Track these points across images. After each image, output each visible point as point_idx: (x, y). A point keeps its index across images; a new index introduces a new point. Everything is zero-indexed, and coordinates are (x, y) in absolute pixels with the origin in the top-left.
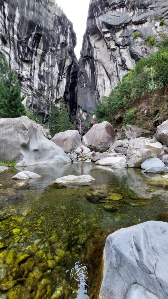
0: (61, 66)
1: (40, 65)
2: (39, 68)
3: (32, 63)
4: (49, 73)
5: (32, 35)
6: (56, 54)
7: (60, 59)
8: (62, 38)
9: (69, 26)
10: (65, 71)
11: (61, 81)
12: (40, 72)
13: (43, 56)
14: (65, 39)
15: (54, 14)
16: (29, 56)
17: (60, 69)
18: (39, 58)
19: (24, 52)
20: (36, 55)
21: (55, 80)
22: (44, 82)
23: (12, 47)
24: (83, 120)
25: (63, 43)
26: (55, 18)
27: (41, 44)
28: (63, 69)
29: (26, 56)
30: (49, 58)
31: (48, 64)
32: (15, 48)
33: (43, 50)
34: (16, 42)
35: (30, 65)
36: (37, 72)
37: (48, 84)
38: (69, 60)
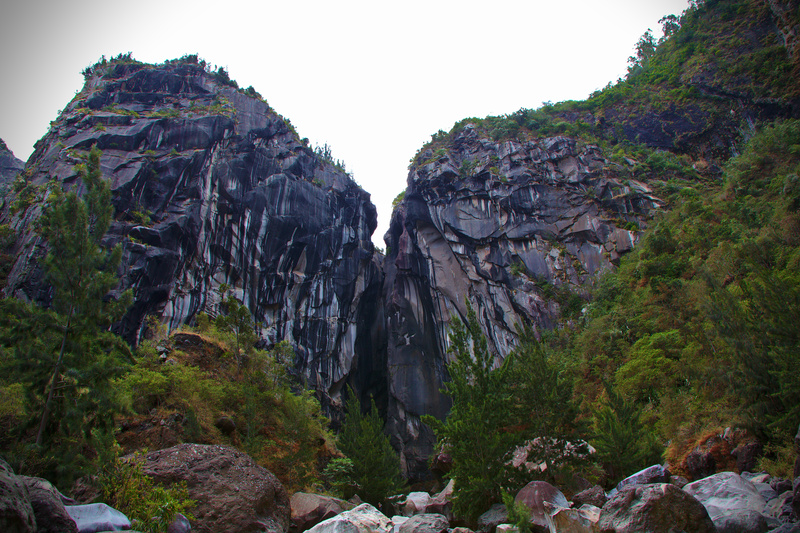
0: (345, 302)
1: (298, 305)
2: (296, 314)
3: (281, 307)
4: (317, 322)
5: (286, 248)
6: (334, 273)
7: (343, 283)
8: (347, 233)
9: (363, 202)
10: (354, 308)
11: (345, 333)
12: (297, 323)
13: (307, 284)
14: (353, 235)
15: (331, 188)
16: (276, 296)
17: (341, 307)
18: (296, 291)
19: (270, 288)
20: (290, 288)
21: (332, 336)
22: (305, 344)
23: (248, 286)
24: (411, 437)
25: (349, 243)
26: (332, 196)
27: (303, 261)
28: (350, 303)
29: (272, 295)
30: (318, 287)
31: (317, 299)
32: (252, 286)
33: (305, 273)
34: (257, 274)
35: (277, 313)
36: (290, 323)
37: (313, 349)
38: (363, 278)
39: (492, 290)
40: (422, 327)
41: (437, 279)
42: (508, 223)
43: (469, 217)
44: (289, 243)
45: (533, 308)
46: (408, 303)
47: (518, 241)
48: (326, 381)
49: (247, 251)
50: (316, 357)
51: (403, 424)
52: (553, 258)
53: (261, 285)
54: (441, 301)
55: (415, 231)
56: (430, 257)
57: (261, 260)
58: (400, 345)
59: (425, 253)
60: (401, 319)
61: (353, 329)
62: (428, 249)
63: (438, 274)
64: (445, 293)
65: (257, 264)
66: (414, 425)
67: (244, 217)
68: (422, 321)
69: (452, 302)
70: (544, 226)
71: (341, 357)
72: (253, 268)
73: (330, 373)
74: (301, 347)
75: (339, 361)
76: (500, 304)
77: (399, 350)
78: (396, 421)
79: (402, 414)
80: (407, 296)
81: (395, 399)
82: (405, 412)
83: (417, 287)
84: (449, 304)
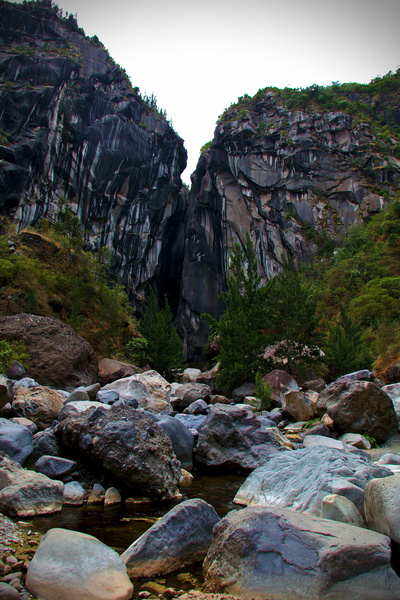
0: (155, 223)
1: (118, 222)
2: (116, 228)
3: (106, 221)
4: (132, 236)
5: (113, 176)
6: (149, 200)
7: (155, 208)
8: (162, 170)
9: (177, 146)
10: (161, 228)
11: (152, 246)
12: (117, 234)
13: (127, 206)
14: (166, 172)
15: (153, 131)
16: (103, 212)
17: (152, 227)
18: (118, 210)
19: (98, 206)
20: (114, 207)
21: (142, 248)
22: (121, 252)
23: (81, 202)
24: (193, 330)
25: (163, 178)
26: (154, 138)
27: (126, 187)
28: (159, 225)
29: (99, 211)
30: (136, 209)
31: (134, 218)
32: (85, 203)
33: (127, 197)
34: (89, 194)
35: (102, 225)
36: (111, 234)
37: (127, 256)
38: (171, 207)
39: (268, 228)
40: (211, 249)
41: (227, 214)
42: (288, 177)
43: (259, 169)
44: (116, 172)
45: (297, 245)
46: (203, 229)
47: (294, 193)
48: (135, 281)
49: (83, 175)
50: (129, 262)
51: (189, 319)
52: (318, 210)
53: (91, 203)
54: (228, 232)
55: (215, 174)
56: (224, 196)
57: (93, 183)
58: (193, 260)
59: (221, 192)
60: (196, 241)
61: (159, 245)
62: (224, 190)
63: (229, 210)
64: (232, 226)
65: (90, 185)
66: (196, 321)
67: (82, 147)
68: (212, 245)
69: (236, 233)
70: (316, 184)
71: (148, 265)
72: (86, 188)
73: (138, 276)
74: (118, 253)
75: (146, 267)
76: (273, 239)
77: (192, 264)
78: (183, 317)
79: (188, 312)
80: (203, 224)
81: (185, 301)
82: (191, 311)
83: (211, 218)
84: (234, 235)
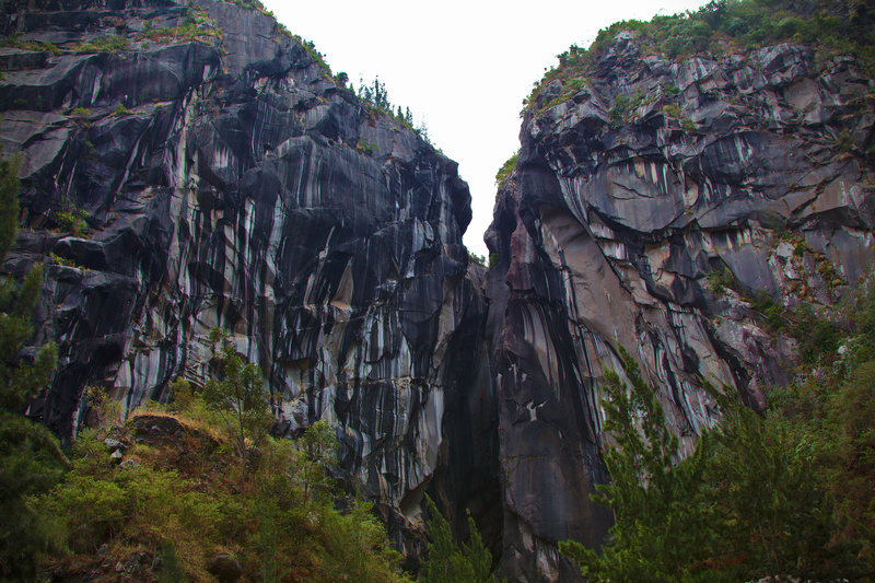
0: (422, 351)
1: (341, 360)
2: (338, 375)
3: (313, 363)
4: (375, 388)
5: (317, 263)
6: (401, 303)
7: (417, 318)
8: (421, 233)
9: (445, 177)
10: (437, 361)
11: (424, 404)
12: (341, 390)
13: (355, 324)
14: (430, 236)
15: (389, 156)
16: (304, 345)
17: (416, 360)
18: (337, 335)
19: (292, 333)
20: (327, 331)
21: (402, 411)
22: (356, 426)
23: (255, 330)
25: (424, 250)
26: (392, 169)
27: (348, 284)
28: (431, 353)
29: (297, 345)
30: (375, 327)
31: (374, 348)
32: (263, 331)
33: (353, 304)
34: (270, 310)
35: (306, 374)
36: (330, 391)
37: (371, 433)
38: (451, 309)
39: (676, 319)
40: (557, 389)
41: (579, 305)
42: (700, 202)
43: (631, 195)
44: (323, 255)
45: (750, 348)
46: (530, 348)
47: (720, 233)
48: (395, 488)
49: (252, 271)
50: (376, 447)
51: (531, 558)
52: (782, 260)
53: (277, 328)
54: (588, 344)
55: (537, 223)
56: (565, 267)
57: (276, 286)
58: (519, 421)
59: (556, 261)
60: (519, 376)
61: (438, 397)
62: (561, 254)
63: (582, 296)
64: (595, 330)
65: (269, 292)
66: (550, 560)
67: (244, 214)
68: (556, 380)
69: (607, 343)
70: (763, 204)
71: (420, 447)
72: (263, 299)
73: (402, 474)
74: (351, 431)
75: (415, 453)
76: (692, 344)
77: (519, 430)
78: (518, 554)
79: (528, 542)
80: (528, 337)
81: (515, 517)
82: (534, 537)
83: (545, 320)
84: (602, 348)
